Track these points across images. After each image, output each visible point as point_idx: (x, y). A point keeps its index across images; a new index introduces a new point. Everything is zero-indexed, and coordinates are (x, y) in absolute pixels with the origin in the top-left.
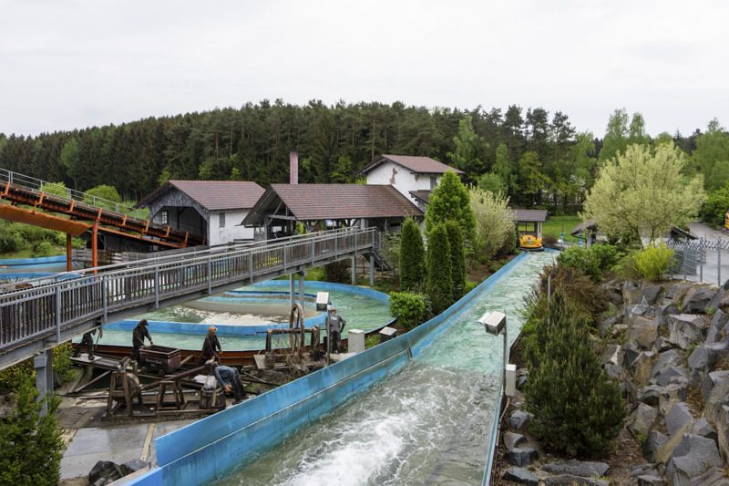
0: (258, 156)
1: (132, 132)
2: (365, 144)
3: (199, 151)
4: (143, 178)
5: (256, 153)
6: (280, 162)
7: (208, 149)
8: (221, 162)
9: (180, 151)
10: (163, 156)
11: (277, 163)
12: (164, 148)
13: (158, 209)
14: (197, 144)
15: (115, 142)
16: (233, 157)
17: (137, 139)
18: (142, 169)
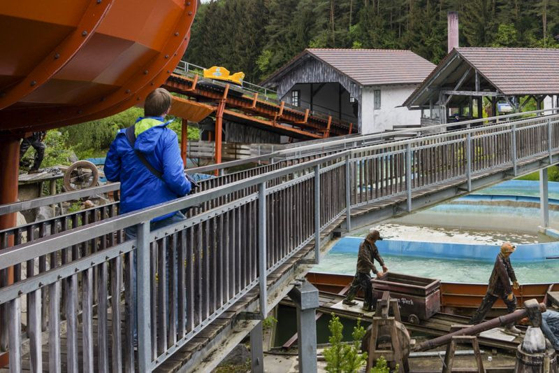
0: (387, 27)
1: (227, 7)
2: (534, 8)
3: (309, 24)
4: (238, 60)
5: (384, 22)
6: (417, 32)
7: (321, 21)
8: (337, 36)
9: (285, 26)
10: (264, 32)
11: (413, 33)
12: (265, 22)
13: (288, 88)
14: (306, 15)
15: (207, 20)
16: (353, 29)
17: (233, 15)
18: (237, 50)
